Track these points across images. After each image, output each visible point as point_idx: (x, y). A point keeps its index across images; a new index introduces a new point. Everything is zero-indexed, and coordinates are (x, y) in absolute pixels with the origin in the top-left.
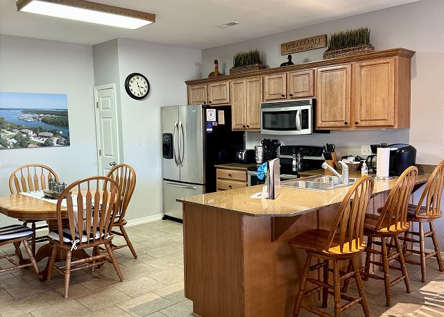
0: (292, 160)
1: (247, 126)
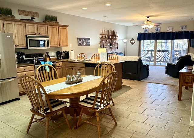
1: (18, 46)
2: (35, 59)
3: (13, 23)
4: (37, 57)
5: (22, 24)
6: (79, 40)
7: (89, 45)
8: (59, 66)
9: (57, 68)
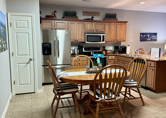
0: (91, 52)
1: (78, 40)
2: (92, 52)
3: (75, 22)
4: (94, 50)
5: (83, 23)
6: (141, 35)
7: (156, 40)
8: (111, 59)
9: (109, 61)
